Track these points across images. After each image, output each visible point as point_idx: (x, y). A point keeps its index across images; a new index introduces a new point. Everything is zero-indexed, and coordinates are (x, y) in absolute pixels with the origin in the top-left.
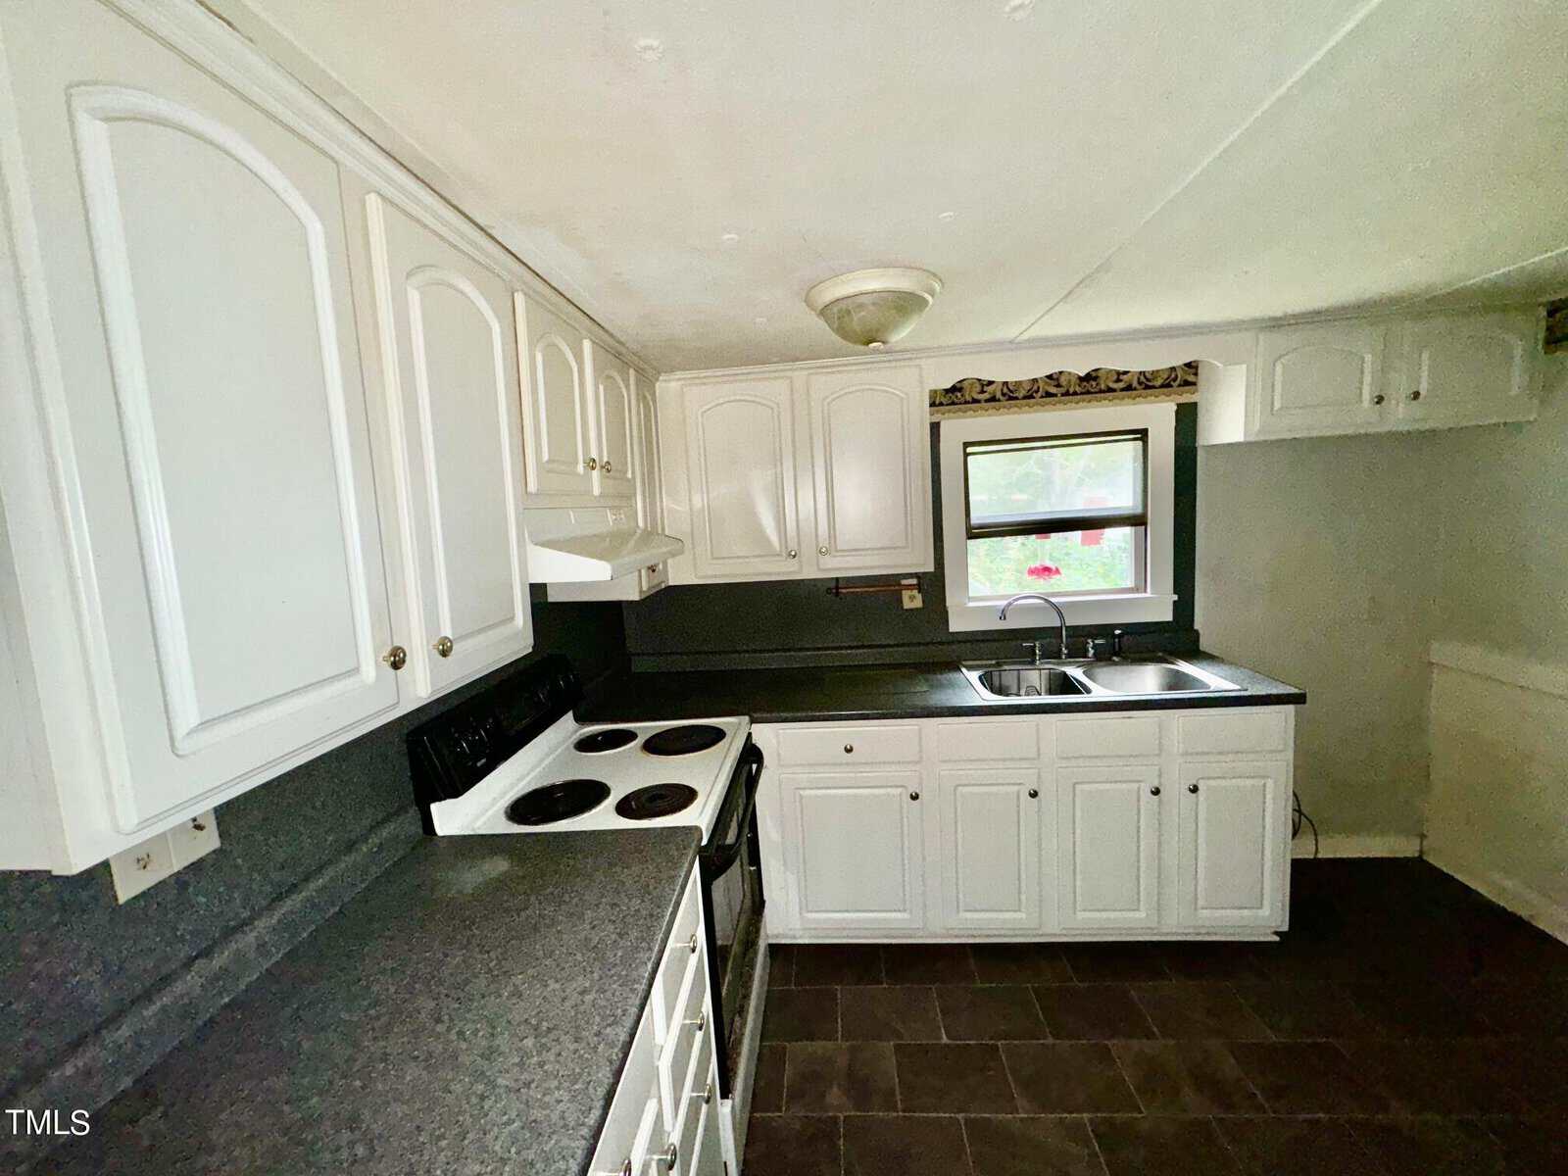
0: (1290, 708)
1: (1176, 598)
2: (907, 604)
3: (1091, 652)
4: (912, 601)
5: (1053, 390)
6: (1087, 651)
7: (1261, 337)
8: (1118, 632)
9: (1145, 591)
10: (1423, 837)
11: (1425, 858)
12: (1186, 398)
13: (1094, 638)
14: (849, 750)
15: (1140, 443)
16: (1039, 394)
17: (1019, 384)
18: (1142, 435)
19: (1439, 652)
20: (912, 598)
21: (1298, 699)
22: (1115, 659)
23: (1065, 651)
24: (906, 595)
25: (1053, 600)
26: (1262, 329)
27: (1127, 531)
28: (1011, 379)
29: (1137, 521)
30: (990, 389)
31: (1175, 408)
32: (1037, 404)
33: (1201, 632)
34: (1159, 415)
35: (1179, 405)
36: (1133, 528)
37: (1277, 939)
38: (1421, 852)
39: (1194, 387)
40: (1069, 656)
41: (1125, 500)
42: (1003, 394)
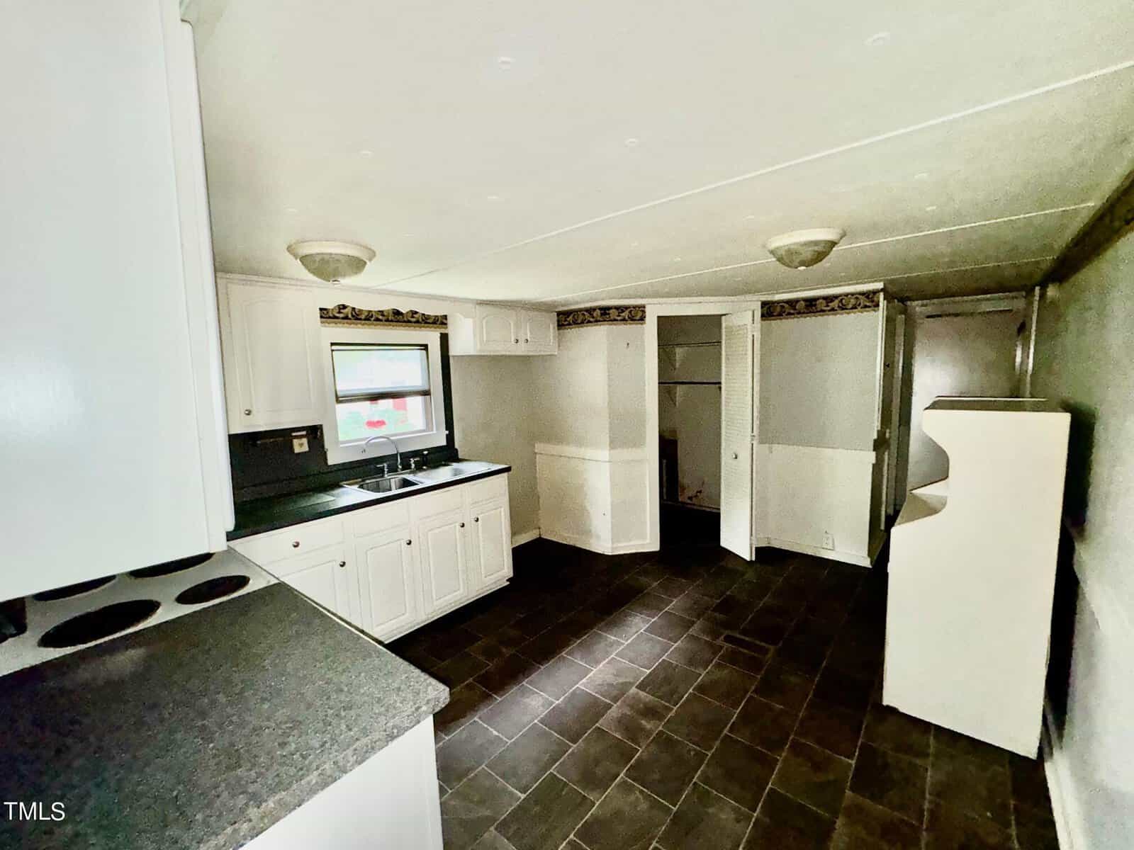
0: (505, 475)
1: (447, 432)
2: (297, 450)
3: (413, 466)
4: (301, 446)
5: (380, 317)
6: (411, 465)
7: (477, 306)
8: (426, 452)
9: (432, 431)
10: (539, 528)
11: (542, 536)
12: (443, 331)
13: (413, 457)
14: (296, 546)
15: (424, 352)
16: (372, 319)
17: (360, 311)
18: (425, 347)
19: (539, 447)
20: (301, 445)
21: (508, 470)
22: (425, 467)
23: (400, 467)
24: (296, 442)
25: (392, 438)
26: (478, 304)
27: (419, 399)
28: (357, 307)
29: (426, 393)
30: (345, 311)
31: (439, 335)
32: (372, 324)
33: (459, 450)
34: (431, 337)
35: (441, 334)
36: (423, 397)
37: (508, 583)
38: (540, 535)
39: (445, 326)
40: (403, 469)
41: (418, 382)
42: (353, 316)
